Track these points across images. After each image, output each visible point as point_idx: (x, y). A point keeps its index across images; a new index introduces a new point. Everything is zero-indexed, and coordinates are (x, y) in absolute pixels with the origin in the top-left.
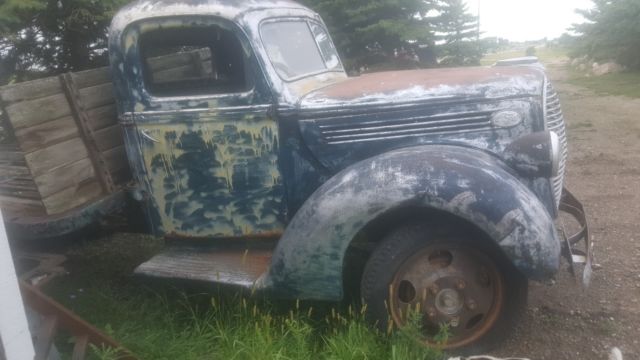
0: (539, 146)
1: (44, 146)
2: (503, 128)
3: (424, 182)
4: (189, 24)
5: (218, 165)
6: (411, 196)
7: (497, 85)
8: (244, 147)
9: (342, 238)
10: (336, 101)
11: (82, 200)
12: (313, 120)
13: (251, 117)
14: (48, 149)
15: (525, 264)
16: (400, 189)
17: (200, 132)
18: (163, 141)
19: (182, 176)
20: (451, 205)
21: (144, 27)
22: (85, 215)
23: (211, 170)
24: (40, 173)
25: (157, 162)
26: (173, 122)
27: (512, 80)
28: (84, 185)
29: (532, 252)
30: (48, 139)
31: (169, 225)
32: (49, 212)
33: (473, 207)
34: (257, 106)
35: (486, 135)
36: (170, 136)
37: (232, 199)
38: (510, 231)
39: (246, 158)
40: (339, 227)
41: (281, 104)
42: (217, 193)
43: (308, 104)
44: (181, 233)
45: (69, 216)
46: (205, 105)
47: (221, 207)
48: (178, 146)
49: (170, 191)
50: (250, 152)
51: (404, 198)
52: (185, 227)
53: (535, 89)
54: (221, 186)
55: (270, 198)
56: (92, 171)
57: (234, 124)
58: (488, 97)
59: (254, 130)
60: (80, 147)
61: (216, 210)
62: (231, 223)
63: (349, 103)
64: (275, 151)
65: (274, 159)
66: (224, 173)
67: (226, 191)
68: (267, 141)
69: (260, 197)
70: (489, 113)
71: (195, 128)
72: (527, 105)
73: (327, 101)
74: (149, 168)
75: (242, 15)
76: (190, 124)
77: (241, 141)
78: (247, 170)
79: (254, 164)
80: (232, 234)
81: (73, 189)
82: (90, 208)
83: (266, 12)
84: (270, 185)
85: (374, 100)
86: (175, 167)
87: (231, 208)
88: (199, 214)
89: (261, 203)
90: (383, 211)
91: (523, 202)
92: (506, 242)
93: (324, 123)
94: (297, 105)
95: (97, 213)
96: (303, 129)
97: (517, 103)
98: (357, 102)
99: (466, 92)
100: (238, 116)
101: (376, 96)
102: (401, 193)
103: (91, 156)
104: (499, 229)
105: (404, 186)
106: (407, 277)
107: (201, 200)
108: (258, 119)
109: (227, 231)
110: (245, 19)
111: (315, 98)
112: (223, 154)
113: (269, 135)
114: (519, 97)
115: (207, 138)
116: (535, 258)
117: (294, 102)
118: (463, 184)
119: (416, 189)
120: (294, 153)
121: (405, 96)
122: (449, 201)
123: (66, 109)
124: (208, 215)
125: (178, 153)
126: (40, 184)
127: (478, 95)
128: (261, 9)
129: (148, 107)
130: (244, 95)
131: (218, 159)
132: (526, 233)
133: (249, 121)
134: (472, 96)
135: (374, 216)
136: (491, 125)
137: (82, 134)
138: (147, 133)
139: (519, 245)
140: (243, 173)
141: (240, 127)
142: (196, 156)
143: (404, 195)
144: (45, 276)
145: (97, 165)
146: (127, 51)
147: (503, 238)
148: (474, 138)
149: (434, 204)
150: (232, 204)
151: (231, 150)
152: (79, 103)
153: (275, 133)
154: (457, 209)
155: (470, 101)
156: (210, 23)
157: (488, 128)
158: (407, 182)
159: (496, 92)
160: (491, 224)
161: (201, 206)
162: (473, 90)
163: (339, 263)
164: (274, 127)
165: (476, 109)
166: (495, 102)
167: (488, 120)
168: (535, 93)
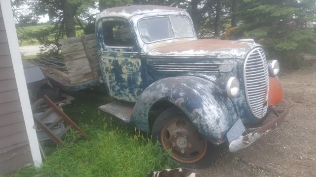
0: (223, 83)
1: (73, 60)
2: (223, 72)
3: (169, 91)
4: (115, 20)
5: (123, 73)
6: (164, 96)
7: (224, 53)
8: (131, 68)
9: (147, 108)
10: (160, 53)
11: (85, 80)
12: (151, 60)
13: (132, 56)
14: (74, 61)
15: (202, 133)
16: (162, 93)
17: (118, 60)
18: (108, 62)
19: (113, 76)
20: (175, 102)
21: (104, 20)
22: (84, 85)
23: (121, 75)
24: (70, 69)
25: (107, 70)
26: (110, 56)
27: (232, 50)
28: (86, 75)
29: (205, 128)
30: (75, 58)
31: (112, 93)
32: (72, 83)
33: (183, 104)
34: (134, 53)
35: (216, 75)
36: (110, 61)
37: (128, 87)
38: (196, 117)
39: (131, 72)
40: (145, 104)
41: (142, 52)
42: (123, 84)
43: (151, 54)
44: (115, 97)
45: (78, 85)
46: (119, 51)
47: (125, 90)
48: (112, 65)
49: (110, 81)
50: (132, 70)
51: (162, 97)
52: (116, 95)
53: (241, 56)
54: (124, 82)
55: (139, 89)
56: (90, 70)
57: (127, 58)
58: (218, 58)
59: (134, 61)
60: (87, 62)
61: (123, 91)
62: (128, 96)
63: (164, 55)
64: (140, 71)
65: (140, 74)
66: (125, 77)
67: (126, 84)
68: (137, 67)
69: (136, 88)
70: (218, 65)
71: (116, 59)
72: (236, 63)
73: (157, 53)
74: (105, 72)
75: (131, 17)
76: (115, 57)
77: (129, 65)
78: (131, 77)
79: (134, 74)
80: (129, 100)
81: (82, 76)
82: (86, 83)
83: (144, 15)
84: (139, 83)
85: (173, 54)
86: (112, 72)
87: (127, 91)
88: (119, 90)
89: (137, 90)
90: (157, 100)
91: (204, 106)
92: (195, 121)
93: (155, 62)
94: (147, 53)
95: (89, 85)
96: (148, 63)
97: (231, 61)
98: (167, 54)
99: (210, 55)
100: (128, 56)
101: (175, 53)
102: (161, 94)
103: (90, 65)
104: (192, 115)
105: (163, 92)
106: (168, 129)
107: (119, 86)
108: (134, 58)
109: (127, 99)
110: (132, 19)
111: (154, 51)
112: (124, 70)
113: (138, 64)
114: (233, 59)
115: (120, 63)
116: (206, 131)
117: (146, 52)
118: (181, 94)
119: (166, 94)
120: (146, 72)
121: (186, 54)
122: (175, 100)
123: (82, 48)
124: (122, 92)
125: (112, 67)
126: (70, 73)
127: (214, 56)
128: (142, 14)
129: (104, 50)
130: (131, 48)
131: (123, 71)
132: (202, 119)
133: (132, 58)
134: (212, 56)
135: (155, 101)
136: (218, 70)
137: (88, 57)
138: (104, 59)
139: (199, 124)
140: (130, 78)
141: (129, 60)
142: (117, 69)
143: (163, 95)
144: (64, 103)
145: (92, 68)
146: (99, 28)
147: (193, 120)
148: (210, 75)
149: (171, 101)
150: (128, 89)
151: (127, 68)
152: (87, 46)
153: (140, 64)
154: (177, 104)
155: (210, 59)
156: (121, 20)
157: (217, 72)
158: (164, 90)
159: (222, 56)
160: (189, 113)
161: (119, 88)
162: (213, 54)
163: (147, 118)
164: (139, 61)
165: (213, 62)
166: (221, 60)
167: (217, 68)
168: (241, 58)
